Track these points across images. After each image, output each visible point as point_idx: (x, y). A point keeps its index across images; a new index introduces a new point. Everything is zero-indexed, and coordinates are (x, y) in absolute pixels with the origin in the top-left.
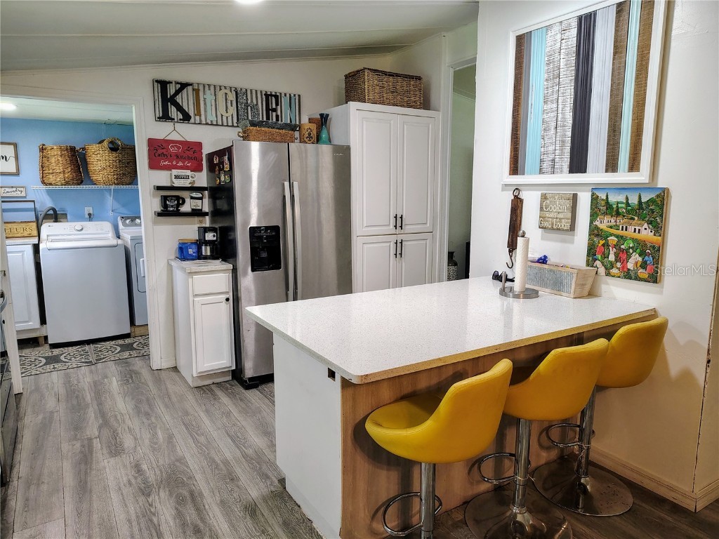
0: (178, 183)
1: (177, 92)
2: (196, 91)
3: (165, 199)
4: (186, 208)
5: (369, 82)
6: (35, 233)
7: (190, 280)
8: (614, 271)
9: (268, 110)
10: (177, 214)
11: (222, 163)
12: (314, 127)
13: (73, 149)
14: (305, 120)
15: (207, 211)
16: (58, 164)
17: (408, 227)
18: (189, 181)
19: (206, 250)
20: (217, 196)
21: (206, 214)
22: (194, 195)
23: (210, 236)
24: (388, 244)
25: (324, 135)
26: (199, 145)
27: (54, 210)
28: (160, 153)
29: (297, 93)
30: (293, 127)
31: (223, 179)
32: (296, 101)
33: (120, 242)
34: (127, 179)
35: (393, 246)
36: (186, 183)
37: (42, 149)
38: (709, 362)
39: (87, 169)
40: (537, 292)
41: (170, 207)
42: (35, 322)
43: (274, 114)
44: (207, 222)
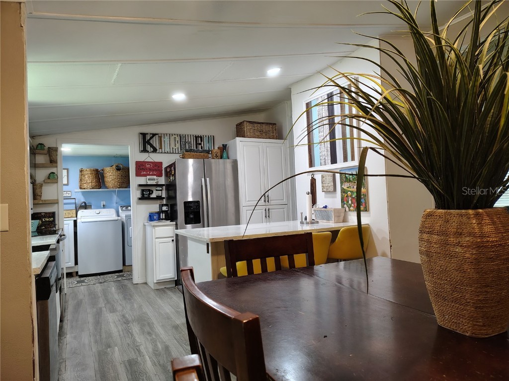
0: (150, 183)
1: (151, 138)
2: (160, 138)
3: (143, 191)
4: (154, 195)
5: (247, 128)
6: (75, 215)
7: (154, 230)
8: (352, 208)
9: (196, 144)
10: (149, 198)
11: (171, 170)
12: (219, 151)
13: (97, 171)
14: (216, 148)
15: (164, 196)
16: (89, 179)
17: (272, 201)
18: (155, 181)
19: (163, 216)
20: (170, 189)
21: (164, 198)
22: (158, 188)
23: (164, 208)
24: (261, 211)
25: (225, 155)
26: (161, 163)
27: (85, 203)
28: (142, 168)
29: (212, 135)
30: (208, 152)
31: (171, 178)
32: (212, 139)
33: (119, 218)
34: (125, 186)
35: (264, 212)
36: (154, 182)
37: (81, 171)
38: (391, 246)
39: (104, 181)
40: (318, 221)
41: (146, 195)
42: (72, 263)
43: (200, 146)
44: (164, 202)
